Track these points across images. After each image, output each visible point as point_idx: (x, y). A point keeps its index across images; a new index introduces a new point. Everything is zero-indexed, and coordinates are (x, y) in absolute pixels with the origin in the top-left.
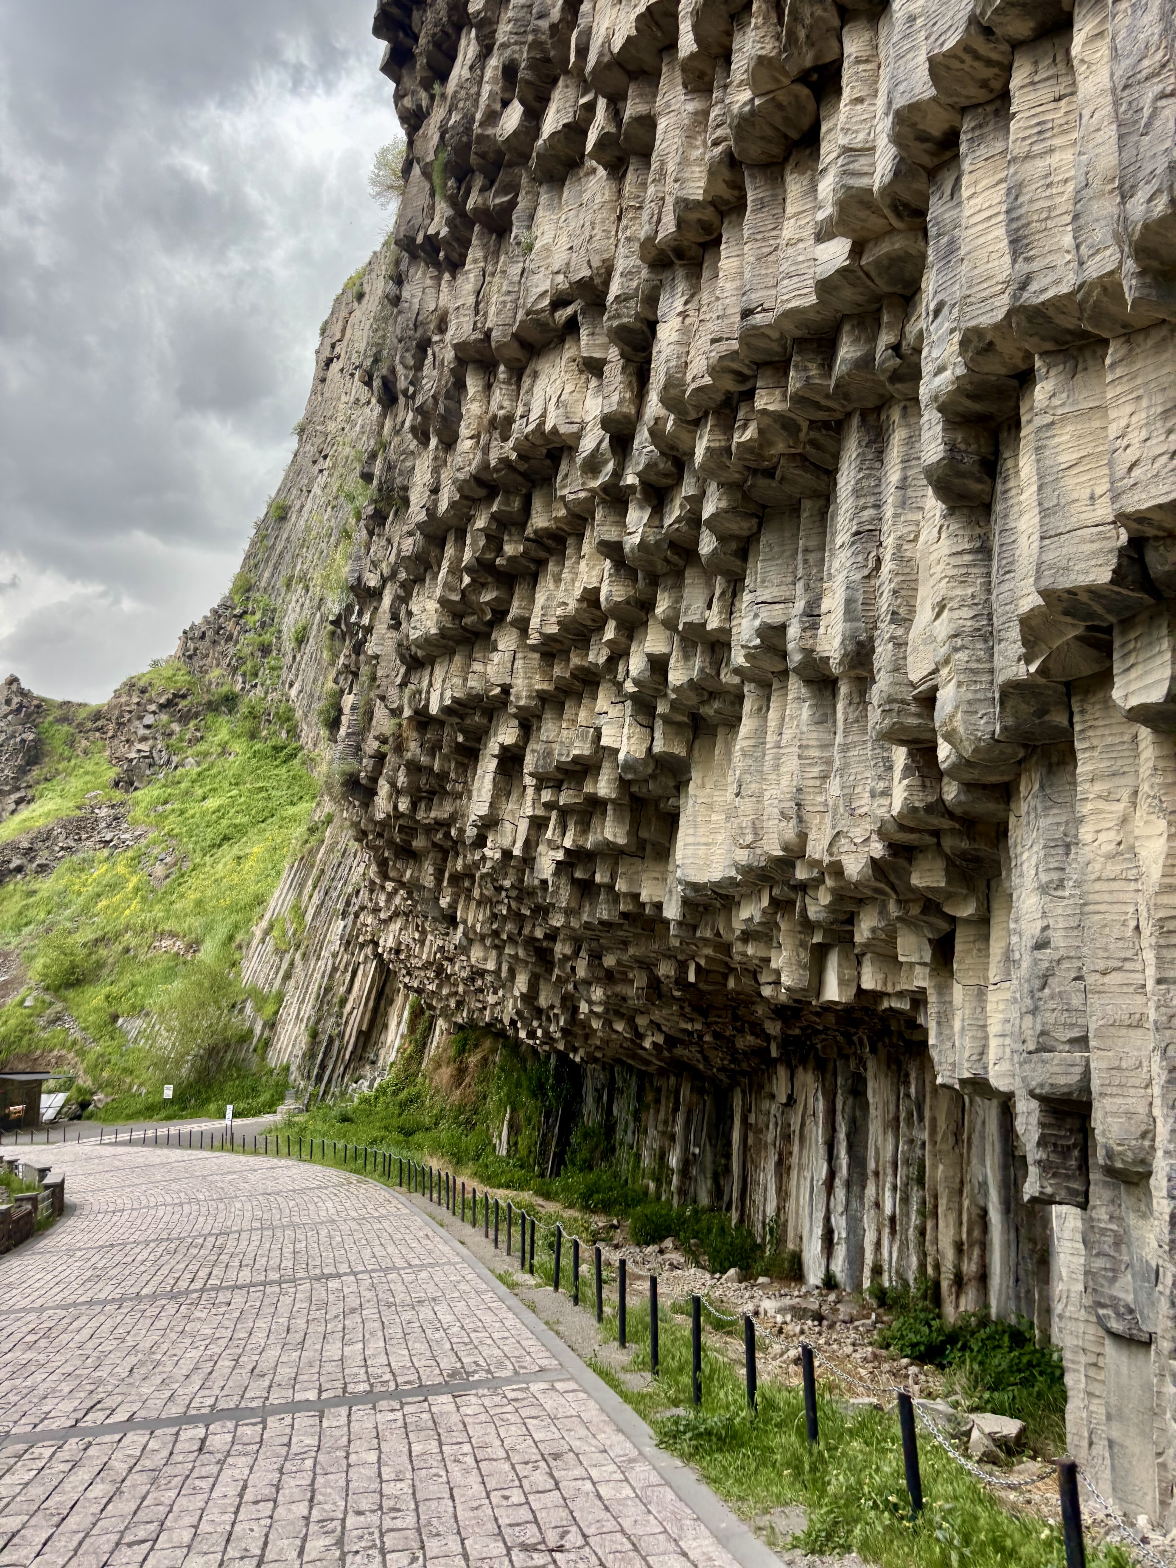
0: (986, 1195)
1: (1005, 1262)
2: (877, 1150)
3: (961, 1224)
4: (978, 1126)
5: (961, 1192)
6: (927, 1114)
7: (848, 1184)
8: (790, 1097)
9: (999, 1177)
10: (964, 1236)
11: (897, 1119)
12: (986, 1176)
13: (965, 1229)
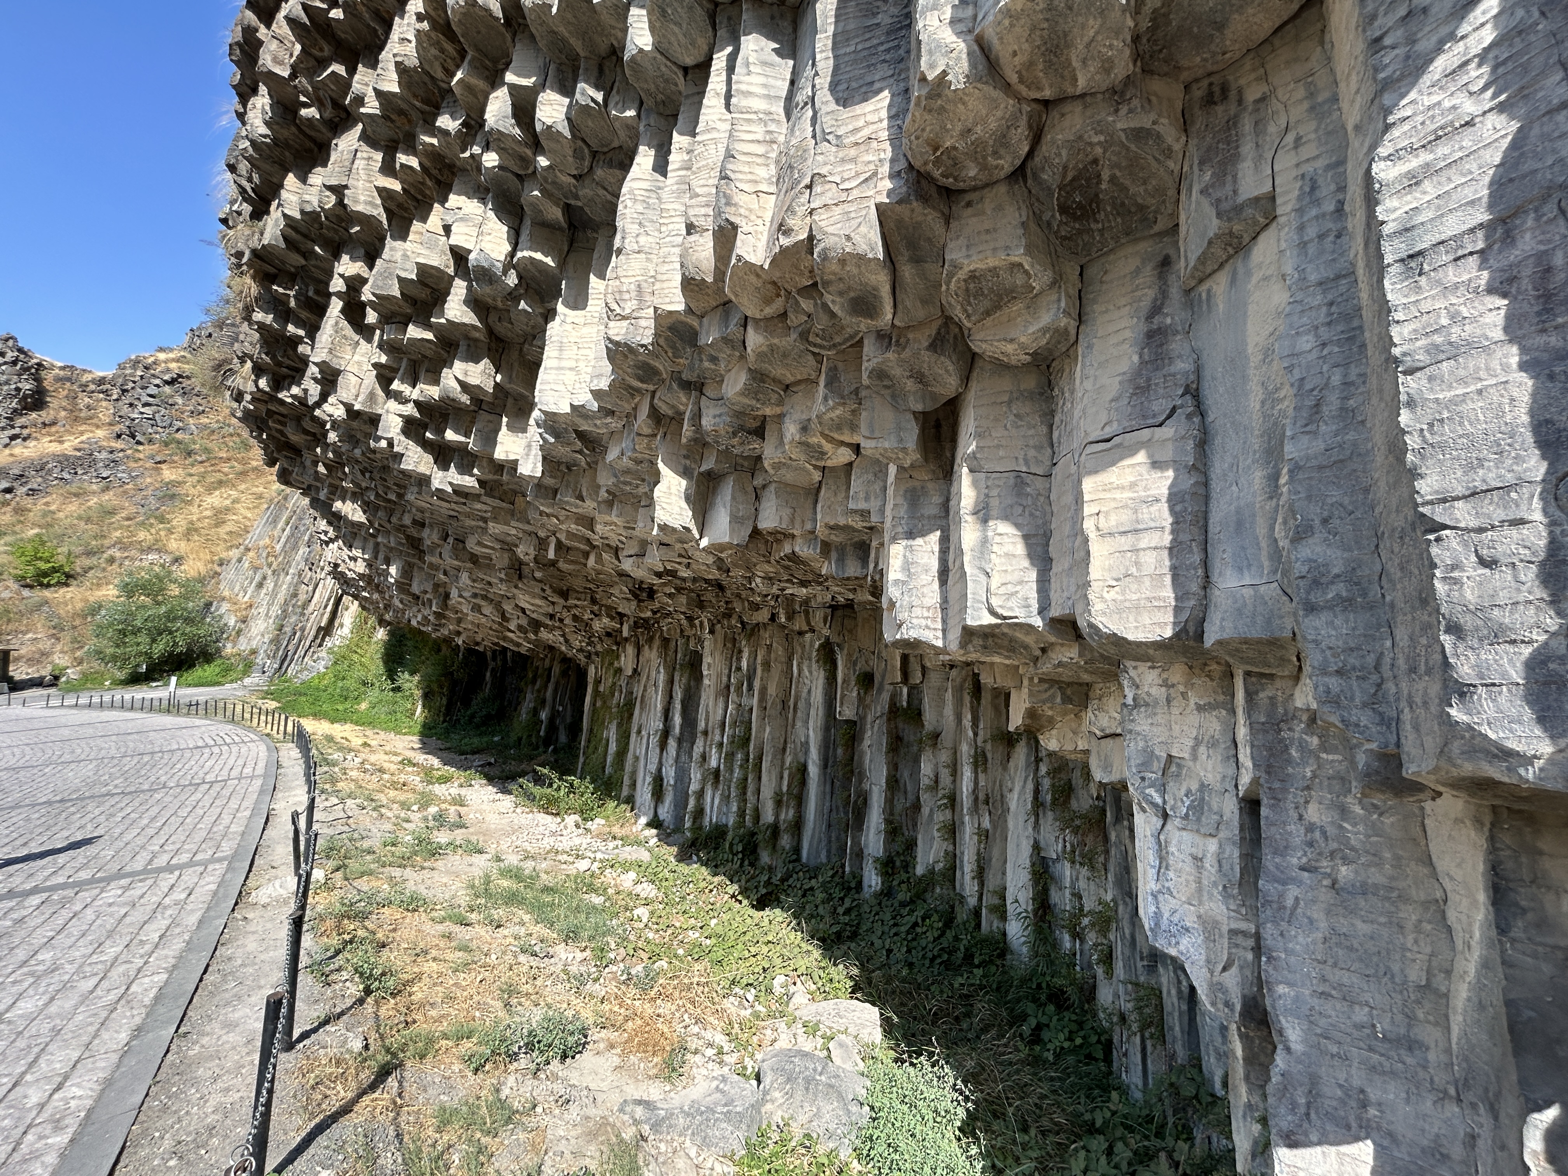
0: (807, 752)
1: (819, 811)
2: (707, 713)
3: (782, 778)
4: (804, 695)
5: (784, 750)
6: (757, 684)
7: (680, 741)
8: (635, 670)
9: (820, 738)
10: (785, 789)
11: (728, 687)
12: (808, 736)
13: (785, 783)
